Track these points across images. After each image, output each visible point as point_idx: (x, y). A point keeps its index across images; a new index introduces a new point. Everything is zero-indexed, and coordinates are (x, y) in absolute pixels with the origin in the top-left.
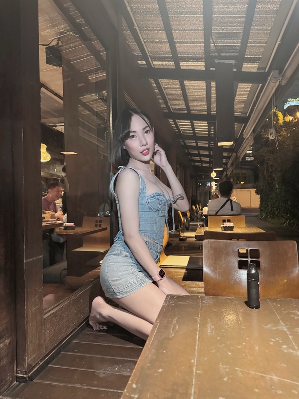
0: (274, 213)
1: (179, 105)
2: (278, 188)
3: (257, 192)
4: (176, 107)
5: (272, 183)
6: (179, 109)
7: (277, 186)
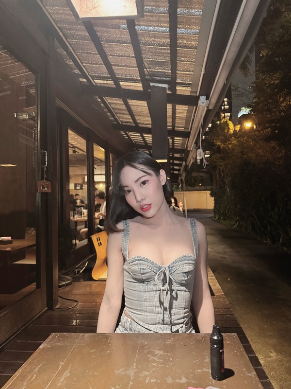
0: (226, 215)
1: (126, 118)
2: (229, 192)
3: (212, 195)
4: (124, 120)
5: (224, 186)
6: (126, 122)
7: (228, 190)
